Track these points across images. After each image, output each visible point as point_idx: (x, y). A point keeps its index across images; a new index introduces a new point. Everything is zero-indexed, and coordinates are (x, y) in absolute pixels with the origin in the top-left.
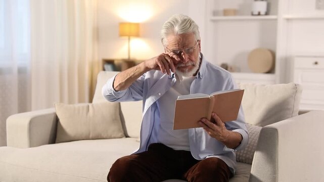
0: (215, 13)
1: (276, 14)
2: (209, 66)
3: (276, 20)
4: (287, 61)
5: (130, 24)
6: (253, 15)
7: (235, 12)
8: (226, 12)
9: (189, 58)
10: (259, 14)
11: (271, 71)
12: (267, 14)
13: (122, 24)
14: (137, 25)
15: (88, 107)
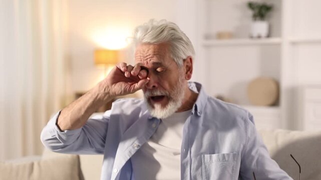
0: (207, 37)
1: (280, 35)
4: (294, 92)
6: (251, 37)
7: (231, 36)
8: (220, 36)
10: (259, 37)
11: (276, 103)
12: (269, 36)
13: (98, 51)
14: (116, 52)
15: (32, 165)
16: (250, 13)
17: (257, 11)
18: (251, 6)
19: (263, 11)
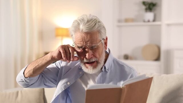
0: (119, 21)
1: (160, 20)
2: (115, 62)
3: (160, 25)
4: (169, 53)
5: (62, 29)
6: (144, 21)
7: (133, 20)
8: (127, 20)
9: (93, 55)
10: (149, 21)
11: (158, 59)
12: (154, 20)
13: (57, 29)
15: (18, 93)
16: (144, 7)
17: (147, 6)
18: (144, 3)
19: (151, 6)
